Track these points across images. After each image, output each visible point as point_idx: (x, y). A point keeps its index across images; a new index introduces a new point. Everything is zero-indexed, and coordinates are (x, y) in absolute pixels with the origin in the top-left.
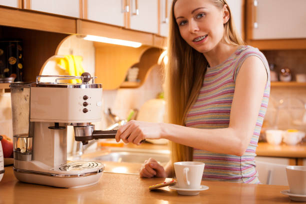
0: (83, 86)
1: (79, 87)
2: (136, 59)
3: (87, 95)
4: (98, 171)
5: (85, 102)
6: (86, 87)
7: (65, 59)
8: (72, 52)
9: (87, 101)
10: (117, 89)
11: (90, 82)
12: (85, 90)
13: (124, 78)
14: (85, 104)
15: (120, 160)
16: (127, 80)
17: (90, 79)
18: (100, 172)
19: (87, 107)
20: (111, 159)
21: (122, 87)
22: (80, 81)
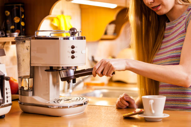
0: (71, 38)
1: (68, 39)
2: (113, 17)
3: (74, 45)
4: (84, 104)
5: (73, 51)
6: (73, 39)
7: (57, 18)
8: (62, 13)
9: (74, 50)
10: (98, 41)
11: (77, 35)
12: (72, 41)
13: (103, 32)
14: (73, 52)
15: (101, 96)
16: (106, 33)
17: (76, 33)
18: (85, 104)
19: (74, 54)
20: (94, 95)
21: (102, 39)
22: (69, 35)
